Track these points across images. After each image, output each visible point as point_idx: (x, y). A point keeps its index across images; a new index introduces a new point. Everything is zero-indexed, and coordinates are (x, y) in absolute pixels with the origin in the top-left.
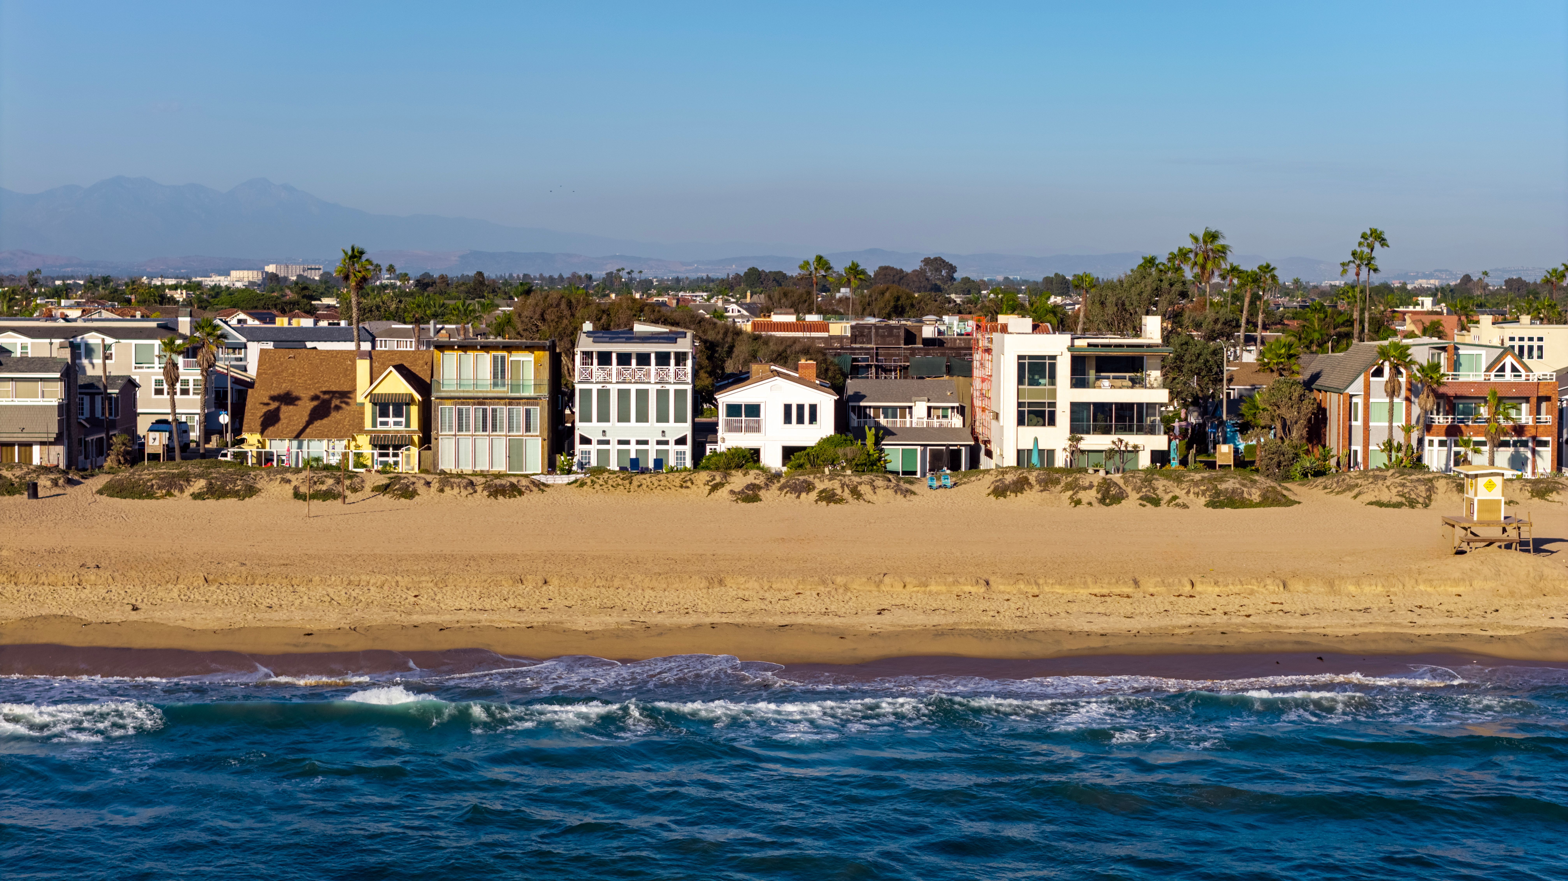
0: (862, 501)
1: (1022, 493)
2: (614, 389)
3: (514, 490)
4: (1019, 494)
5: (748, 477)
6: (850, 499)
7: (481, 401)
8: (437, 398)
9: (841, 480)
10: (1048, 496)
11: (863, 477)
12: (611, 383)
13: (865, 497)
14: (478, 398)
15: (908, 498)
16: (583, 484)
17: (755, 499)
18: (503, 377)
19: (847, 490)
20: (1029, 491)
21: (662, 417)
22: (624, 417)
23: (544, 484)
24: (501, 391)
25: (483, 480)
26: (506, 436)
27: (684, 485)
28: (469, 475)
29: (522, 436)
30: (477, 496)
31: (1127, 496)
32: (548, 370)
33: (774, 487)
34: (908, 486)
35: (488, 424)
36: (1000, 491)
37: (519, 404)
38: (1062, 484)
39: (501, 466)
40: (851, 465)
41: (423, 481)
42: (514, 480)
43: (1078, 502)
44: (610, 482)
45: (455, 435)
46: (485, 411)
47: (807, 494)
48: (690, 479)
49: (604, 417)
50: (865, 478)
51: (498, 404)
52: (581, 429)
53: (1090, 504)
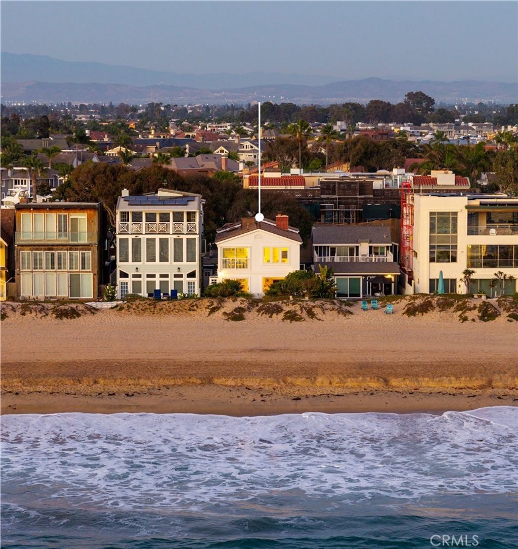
0: (315, 319)
1: (427, 313)
2: (144, 238)
3: (73, 314)
4: (425, 314)
5: (236, 302)
6: (307, 318)
7: (50, 247)
8: (19, 246)
9: (300, 305)
10: (445, 315)
11: (316, 302)
12: (141, 234)
13: (317, 316)
14: (48, 245)
15: (347, 317)
16: (121, 309)
17: (241, 318)
18: (65, 231)
19: (305, 312)
20: (431, 311)
21: (178, 258)
22: (151, 259)
23: (94, 309)
24: (64, 240)
25: (52, 306)
26: (68, 272)
27: (192, 308)
28: (42, 302)
29: (79, 272)
30: (49, 317)
31: (500, 315)
32: (97, 226)
33: (254, 309)
34: (348, 308)
35: (55, 263)
36: (411, 311)
37: (76, 250)
38: (455, 306)
39: (65, 293)
40: (310, 292)
41: (11, 307)
42: (74, 306)
43: (465, 319)
44: (141, 307)
45: (32, 272)
46: (53, 255)
47: (277, 314)
48: (196, 305)
49: (136, 258)
50: (318, 303)
51: (62, 250)
52: (121, 266)
53: (473, 320)
